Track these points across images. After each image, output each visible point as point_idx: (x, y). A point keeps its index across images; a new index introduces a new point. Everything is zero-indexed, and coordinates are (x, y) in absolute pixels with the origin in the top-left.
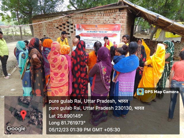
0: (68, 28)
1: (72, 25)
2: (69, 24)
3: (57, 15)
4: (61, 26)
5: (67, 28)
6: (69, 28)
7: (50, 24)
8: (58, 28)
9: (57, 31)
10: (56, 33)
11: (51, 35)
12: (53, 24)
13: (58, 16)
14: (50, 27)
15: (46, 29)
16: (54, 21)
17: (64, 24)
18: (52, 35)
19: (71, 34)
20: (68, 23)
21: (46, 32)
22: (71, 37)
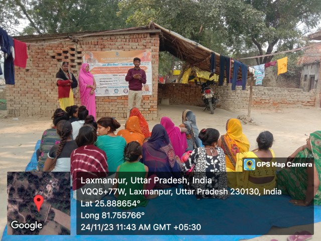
0: (73, 58)
1: (79, 53)
2: (74, 52)
3: (55, 37)
4: (60, 54)
5: (70, 57)
6: (75, 58)
7: (39, 51)
8: (53, 57)
9: (52, 62)
10: (50, 65)
11: (40, 68)
12: (46, 51)
13: (55, 39)
14: (39, 56)
15: (32, 59)
16: (47, 46)
17: (66, 52)
18: (43, 68)
19: (77, 67)
20: (73, 49)
21: (31, 65)
22: (78, 72)
